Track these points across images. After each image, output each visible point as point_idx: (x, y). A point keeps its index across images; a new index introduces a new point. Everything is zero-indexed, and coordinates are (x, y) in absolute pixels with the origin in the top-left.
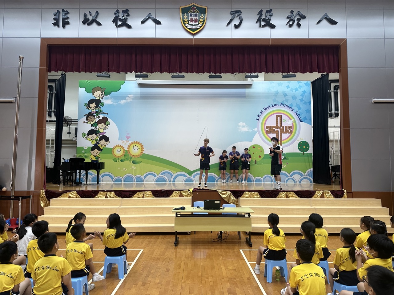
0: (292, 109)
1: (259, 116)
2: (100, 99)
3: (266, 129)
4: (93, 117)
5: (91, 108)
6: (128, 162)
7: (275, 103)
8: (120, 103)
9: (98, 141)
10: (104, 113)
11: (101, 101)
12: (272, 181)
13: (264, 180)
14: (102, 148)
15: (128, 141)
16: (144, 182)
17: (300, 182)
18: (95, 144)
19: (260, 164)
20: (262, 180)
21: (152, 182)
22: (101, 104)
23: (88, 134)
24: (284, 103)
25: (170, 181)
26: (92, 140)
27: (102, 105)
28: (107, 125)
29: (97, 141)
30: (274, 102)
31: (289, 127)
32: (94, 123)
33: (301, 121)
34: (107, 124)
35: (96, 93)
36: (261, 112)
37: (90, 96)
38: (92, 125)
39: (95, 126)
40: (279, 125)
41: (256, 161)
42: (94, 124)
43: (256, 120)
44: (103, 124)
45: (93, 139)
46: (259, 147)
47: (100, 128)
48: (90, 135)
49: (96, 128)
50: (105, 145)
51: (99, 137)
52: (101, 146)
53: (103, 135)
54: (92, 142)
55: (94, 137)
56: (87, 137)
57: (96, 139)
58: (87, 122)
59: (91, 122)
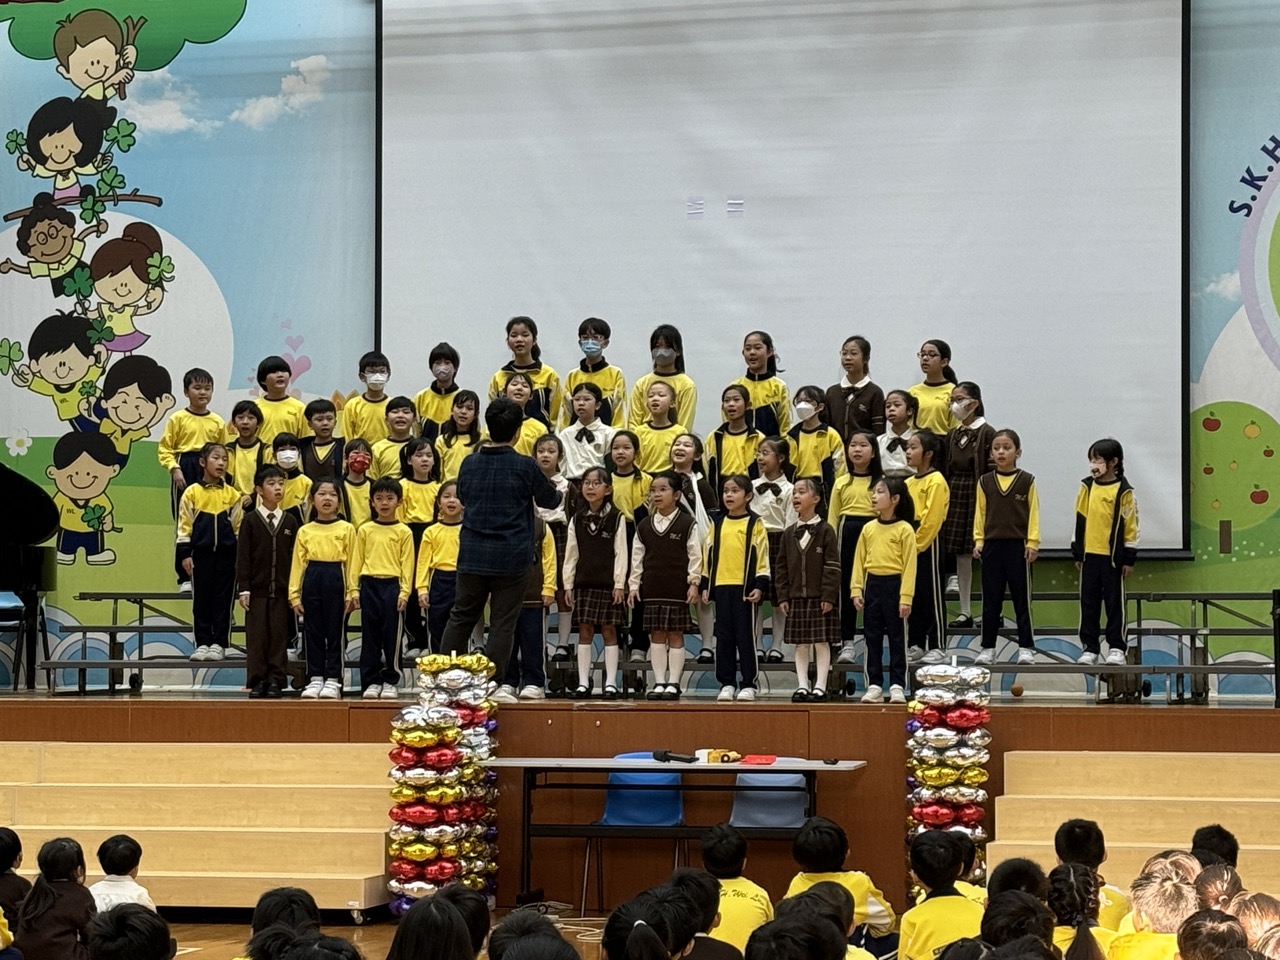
1: (1252, 181)
2: (105, 99)
4: (67, 231)
5: (50, 164)
8: (237, 122)
9: (99, 400)
10: (135, 196)
11: (113, 111)
14: (122, 447)
18: (80, 420)
19: (1262, 554)
22: (112, 133)
23: (35, 352)
26: (58, 388)
27: (124, 143)
28: (158, 283)
29: (93, 400)
32: (68, 267)
34: (154, 274)
35: (80, 58)
36: (1271, 146)
37: (44, 82)
38: (58, 287)
39: (78, 292)
41: (1226, 527)
42: (70, 274)
43: (1233, 210)
44: (128, 274)
45: (64, 383)
46: (1253, 423)
47: (111, 304)
48: (46, 354)
49: (82, 305)
50: (146, 426)
51: (107, 369)
52: (118, 433)
53: (131, 351)
54: (62, 401)
55: (70, 369)
56: (29, 367)
57: (88, 383)
58: (28, 267)
59: (51, 266)
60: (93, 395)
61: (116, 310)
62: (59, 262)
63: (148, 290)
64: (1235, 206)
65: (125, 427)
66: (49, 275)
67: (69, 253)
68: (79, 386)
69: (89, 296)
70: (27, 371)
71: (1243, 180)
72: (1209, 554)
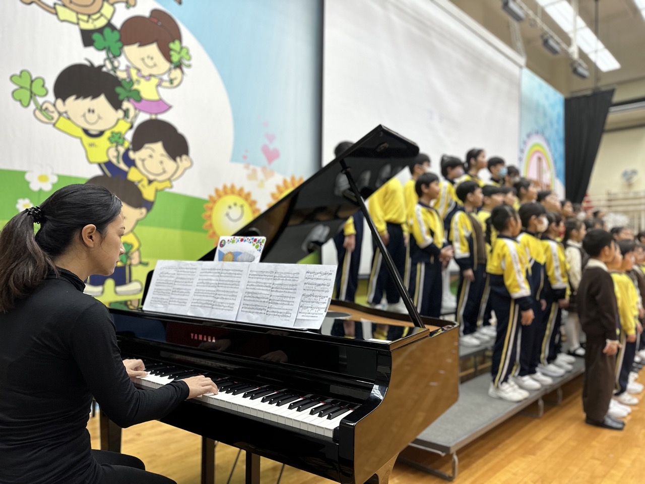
0: (550, 147)
9: (127, 150)
14: (148, 193)
15: (272, 174)
18: (109, 165)
23: (61, 92)
26: (86, 132)
28: (179, 66)
29: (122, 150)
30: (534, 126)
32: (97, 24)
34: (175, 58)
38: (88, 38)
39: (108, 49)
42: (100, 31)
44: (154, 49)
45: (94, 129)
47: (139, 70)
48: (73, 97)
49: (112, 63)
50: (169, 179)
51: (136, 125)
52: (145, 182)
53: (156, 114)
54: (91, 145)
55: (99, 118)
56: (54, 105)
57: (117, 133)
58: (55, 8)
59: (80, 16)
60: (122, 145)
61: (143, 77)
62: (89, 16)
63: (170, 70)
65: (152, 177)
66: (78, 24)
67: (99, 11)
68: (107, 134)
69: (119, 55)
70: (51, 108)
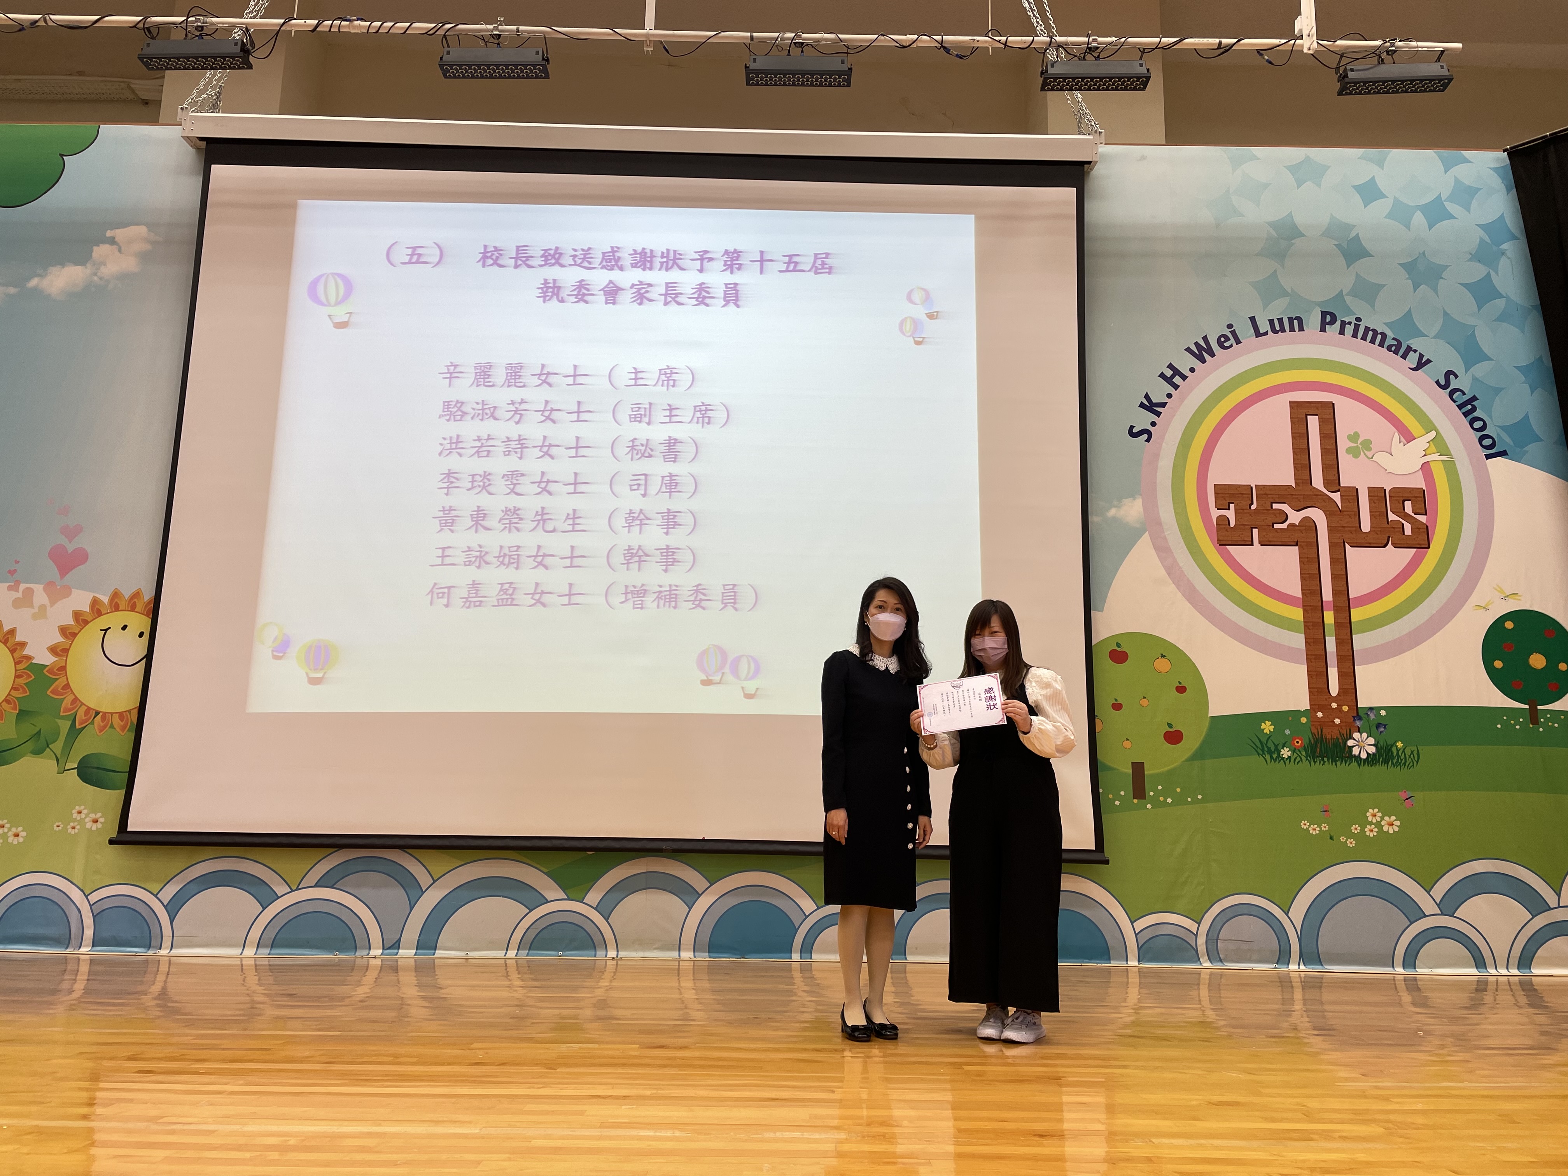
0: (1413, 358)
1: (1151, 406)
3: (1215, 513)
6: (45, 765)
7: (1278, 309)
8: (35, 289)
12: (1283, 957)
13: (1212, 939)
15: (66, 592)
16: (164, 952)
17: (1526, 961)
19: (1179, 801)
20: (1202, 941)
21: (236, 951)
24: (1350, 312)
25: (397, 945)
30: (1265, 306)
31: (1401, 495)
33: (1493, 450)
36: (1169, 373)
40: (1318, 482)
41: (1138, 768)
43: (1133, 434)
46: (1163, 656)
64: (1135, 430)
71: (1142, 405)
72: (1120, 798)
